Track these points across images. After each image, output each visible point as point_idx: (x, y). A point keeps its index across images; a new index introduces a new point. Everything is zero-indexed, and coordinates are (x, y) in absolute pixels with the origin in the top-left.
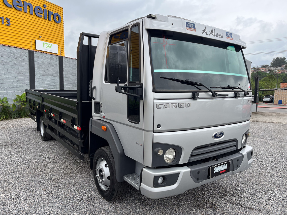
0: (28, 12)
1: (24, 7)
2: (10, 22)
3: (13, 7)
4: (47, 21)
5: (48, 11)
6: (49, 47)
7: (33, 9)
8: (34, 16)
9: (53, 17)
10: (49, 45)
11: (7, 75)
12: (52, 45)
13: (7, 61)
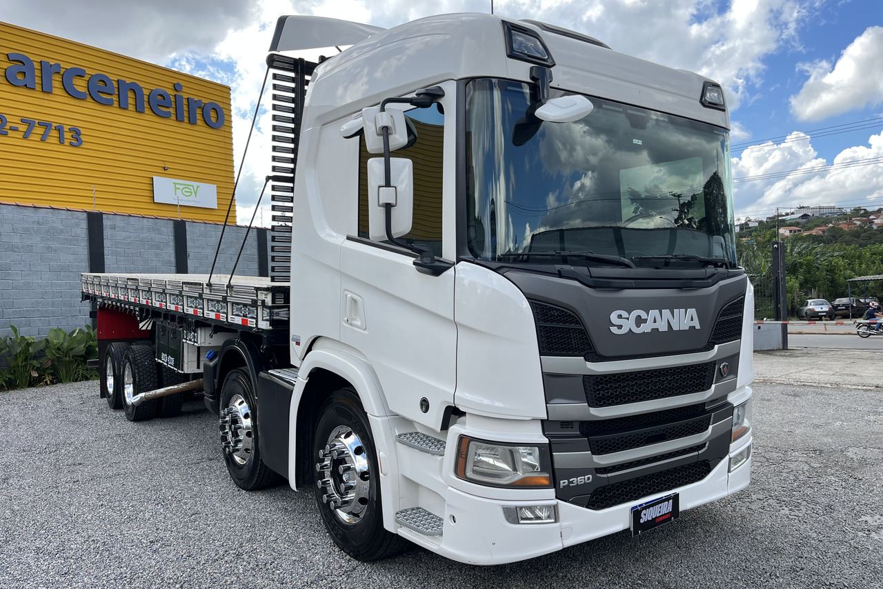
0: (131, 107)
1: (119, 95)
2: (81, 137)
3: (88, 96)
4: (183, 125)
5: (188, 99)
6: (191, 192)
7: (146, 99)
8: (148, 116)
9: (203, 114)
10: (191, 188)
11: (28, 278)
12: (198, 187)
13: (29, 242)
